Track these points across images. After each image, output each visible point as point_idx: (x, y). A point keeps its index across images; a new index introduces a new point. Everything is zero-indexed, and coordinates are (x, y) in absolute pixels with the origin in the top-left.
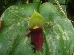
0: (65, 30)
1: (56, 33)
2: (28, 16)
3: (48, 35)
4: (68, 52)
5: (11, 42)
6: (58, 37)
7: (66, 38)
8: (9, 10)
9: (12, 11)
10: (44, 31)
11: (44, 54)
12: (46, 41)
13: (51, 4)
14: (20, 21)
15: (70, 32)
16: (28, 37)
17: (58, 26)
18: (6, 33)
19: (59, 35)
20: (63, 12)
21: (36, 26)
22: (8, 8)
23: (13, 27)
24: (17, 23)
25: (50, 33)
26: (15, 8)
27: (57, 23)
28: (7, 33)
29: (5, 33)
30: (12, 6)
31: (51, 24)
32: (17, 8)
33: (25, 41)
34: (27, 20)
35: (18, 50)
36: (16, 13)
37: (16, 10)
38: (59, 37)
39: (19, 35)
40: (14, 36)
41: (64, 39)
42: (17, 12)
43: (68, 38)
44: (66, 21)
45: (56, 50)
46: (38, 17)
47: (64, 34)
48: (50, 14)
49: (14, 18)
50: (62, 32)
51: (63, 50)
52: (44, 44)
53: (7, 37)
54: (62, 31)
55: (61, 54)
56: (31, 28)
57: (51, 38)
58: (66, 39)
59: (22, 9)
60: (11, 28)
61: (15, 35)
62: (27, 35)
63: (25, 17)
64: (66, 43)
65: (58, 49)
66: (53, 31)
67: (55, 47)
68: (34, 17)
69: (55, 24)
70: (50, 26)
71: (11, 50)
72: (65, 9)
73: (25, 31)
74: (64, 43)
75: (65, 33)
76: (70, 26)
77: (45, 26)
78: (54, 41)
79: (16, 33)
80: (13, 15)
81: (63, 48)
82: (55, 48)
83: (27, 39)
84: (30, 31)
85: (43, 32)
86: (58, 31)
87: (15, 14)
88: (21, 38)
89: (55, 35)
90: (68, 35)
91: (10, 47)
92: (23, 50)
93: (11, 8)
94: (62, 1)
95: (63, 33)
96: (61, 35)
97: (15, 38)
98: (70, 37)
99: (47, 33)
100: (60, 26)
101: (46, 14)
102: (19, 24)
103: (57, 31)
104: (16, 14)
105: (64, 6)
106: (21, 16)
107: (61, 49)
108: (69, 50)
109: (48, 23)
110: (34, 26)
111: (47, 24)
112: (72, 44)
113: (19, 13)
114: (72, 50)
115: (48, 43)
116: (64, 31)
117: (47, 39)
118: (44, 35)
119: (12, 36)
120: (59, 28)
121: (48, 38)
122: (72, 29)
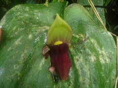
0: (103, 48)
1: (90, 53)
2: (45, 24)
3: (77, 55)
4: (108, 82)
5: (18, 67)
6: (93, 59)
7: (105, 60)
8: (14, 12)
9: (19, 13)
10: (71, 50)
11: (71, 85)
12: (74, 65)
13: (82, 6)
14: (32, 32)
15: (111, 51)
16: (46, 58)
17: (92, 41)
18: (9, 52)
19: (95, 56)
20: (100, 19)
21: (57, 41)
22: (13, 9)
23: (20, 41)
24: (28, 34)
25: (81, 52)
26: (23, 10)
27: (92, 37)
28: (12, 50)
29: (8, 50)
30: (20, 5)
31: (82, 37)
32: (27, 9)
33: (41, 64)
34: (44, 30)
35: (29, 79)
36: (25, 17)
37: (26, 12)
38: (95, 58)
39: (30, 54)
40: (22, 55)
41: (102, 61)
42: (27, 15)
43: (108, 60)
44: (104, 33)
45: (90, 79)
46: (63, 26)
47: (102, 54)
48: (79, 22)
49: (23, 25)
50: (98, 51)
51: (101, 80)
52: (71, 69)
53: (11, 57)
54: (99, 49)
55: (98, 85)
56: (50, 44)
57: (81, 60)
58: (104, 62)
59: (35, 11)
60: (17, 42)
61: (25, 54)
62: (44, 56)
63: (41, 26)
64: (105, 68)
65: (93, 78)
66: (85, 49)
67: (88, 73)
68: (56, 26)
69: (88, 38)
70: (80, 42)
71: (17, 79)
72: (102, 14)
73: (41, 49)
74: (101, 68)
75: (103, 52)
76: (111, 42)
77: (73, 40)
78: (86, 64)
79: (26, 52)
80: (20, 20)
81: (100, 75)
82: (89, 76)
83: (43, 60)
84: (48, 49)
85: (69, 51)
86: (93, 49)
87: (23, 20)
88: (35, 60)
89: (88, 55)
90: (107, 56)
91: (17, 74)
92: (37, 79)
93: (17, 9)
94: (98, 2)
95: (100, 53)
96: (97, 55)
97: (24, 59)
98: (110, 59)
99: (76, 52)
100: (95, 41)
101: (74, 23)
102: (30, 36)
103: (91, 49)
104: (26, 19)
105: (102, 10)
106: (34, 24)
107: (98, 77)
108: (110, 79)
109: (78, 36)
110: (55, 40)
111: (76, 38)
112: (114, 70)
113: (30, 19)
114: (113, 79)
115: (78, 68)
116: (101, 49)
117: (75, 61)
118: (72, 56)
119: (20, 55)
120: (93, 45)
121: (78, 60)
122: (113, 47)
